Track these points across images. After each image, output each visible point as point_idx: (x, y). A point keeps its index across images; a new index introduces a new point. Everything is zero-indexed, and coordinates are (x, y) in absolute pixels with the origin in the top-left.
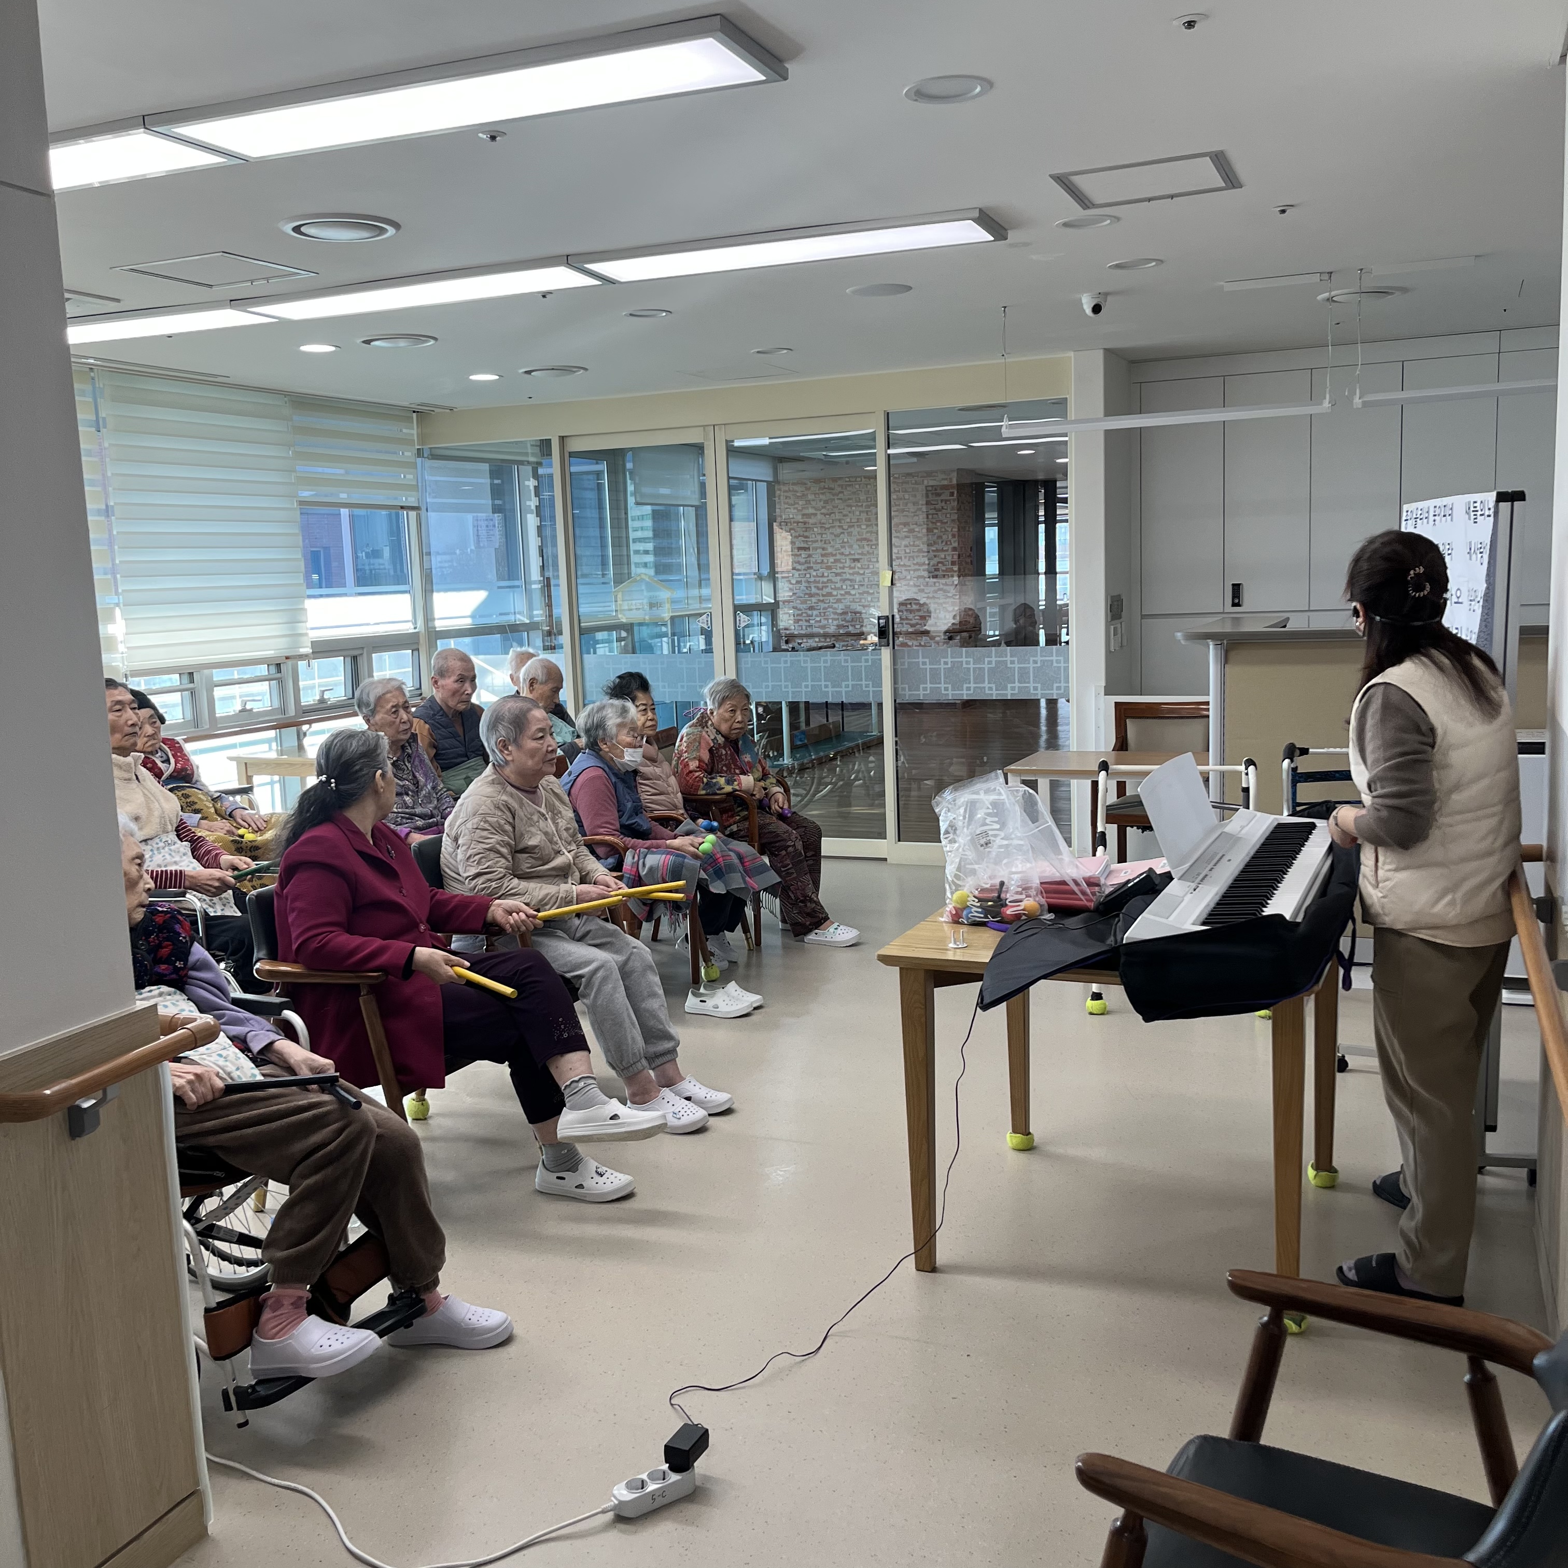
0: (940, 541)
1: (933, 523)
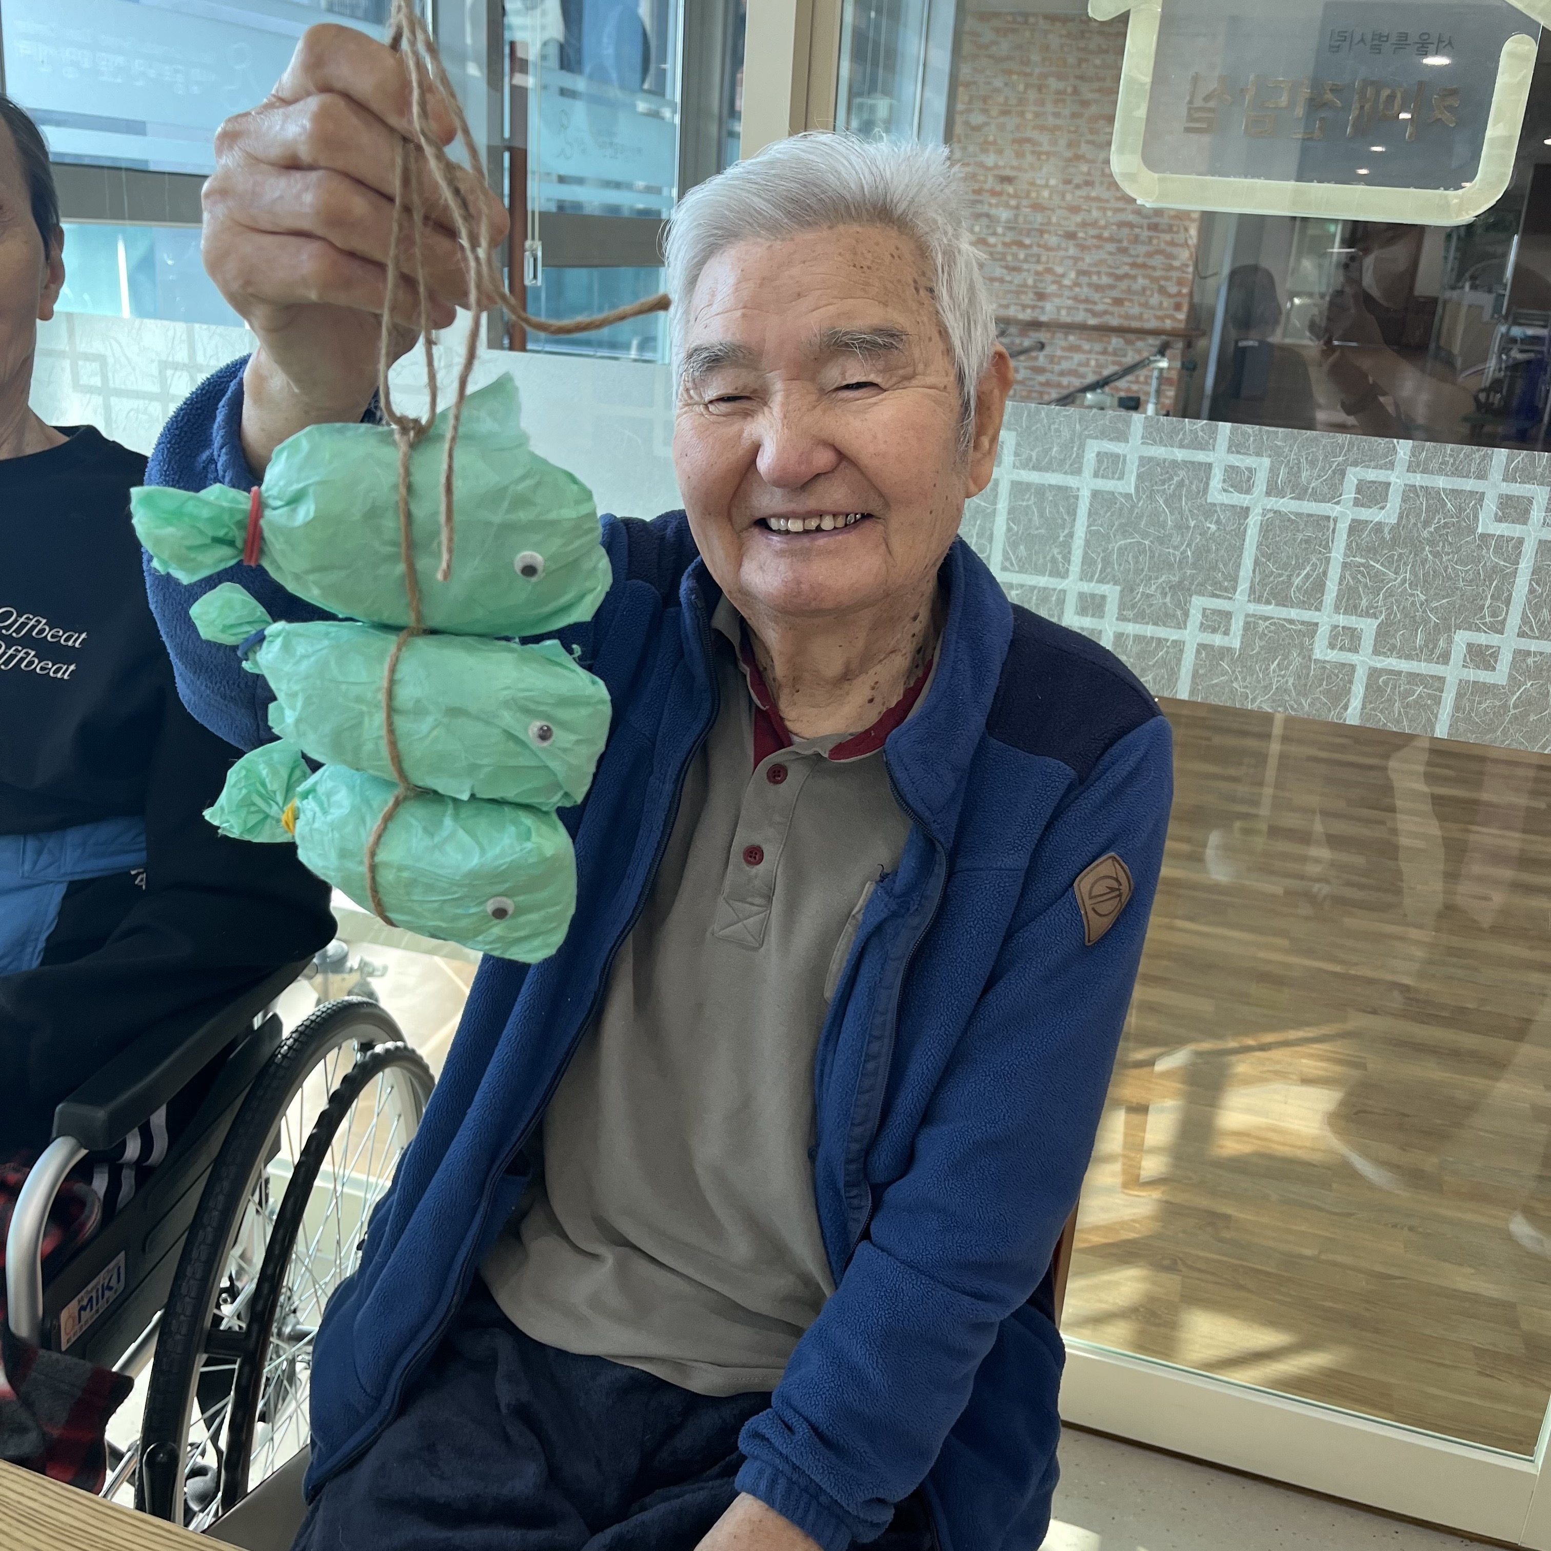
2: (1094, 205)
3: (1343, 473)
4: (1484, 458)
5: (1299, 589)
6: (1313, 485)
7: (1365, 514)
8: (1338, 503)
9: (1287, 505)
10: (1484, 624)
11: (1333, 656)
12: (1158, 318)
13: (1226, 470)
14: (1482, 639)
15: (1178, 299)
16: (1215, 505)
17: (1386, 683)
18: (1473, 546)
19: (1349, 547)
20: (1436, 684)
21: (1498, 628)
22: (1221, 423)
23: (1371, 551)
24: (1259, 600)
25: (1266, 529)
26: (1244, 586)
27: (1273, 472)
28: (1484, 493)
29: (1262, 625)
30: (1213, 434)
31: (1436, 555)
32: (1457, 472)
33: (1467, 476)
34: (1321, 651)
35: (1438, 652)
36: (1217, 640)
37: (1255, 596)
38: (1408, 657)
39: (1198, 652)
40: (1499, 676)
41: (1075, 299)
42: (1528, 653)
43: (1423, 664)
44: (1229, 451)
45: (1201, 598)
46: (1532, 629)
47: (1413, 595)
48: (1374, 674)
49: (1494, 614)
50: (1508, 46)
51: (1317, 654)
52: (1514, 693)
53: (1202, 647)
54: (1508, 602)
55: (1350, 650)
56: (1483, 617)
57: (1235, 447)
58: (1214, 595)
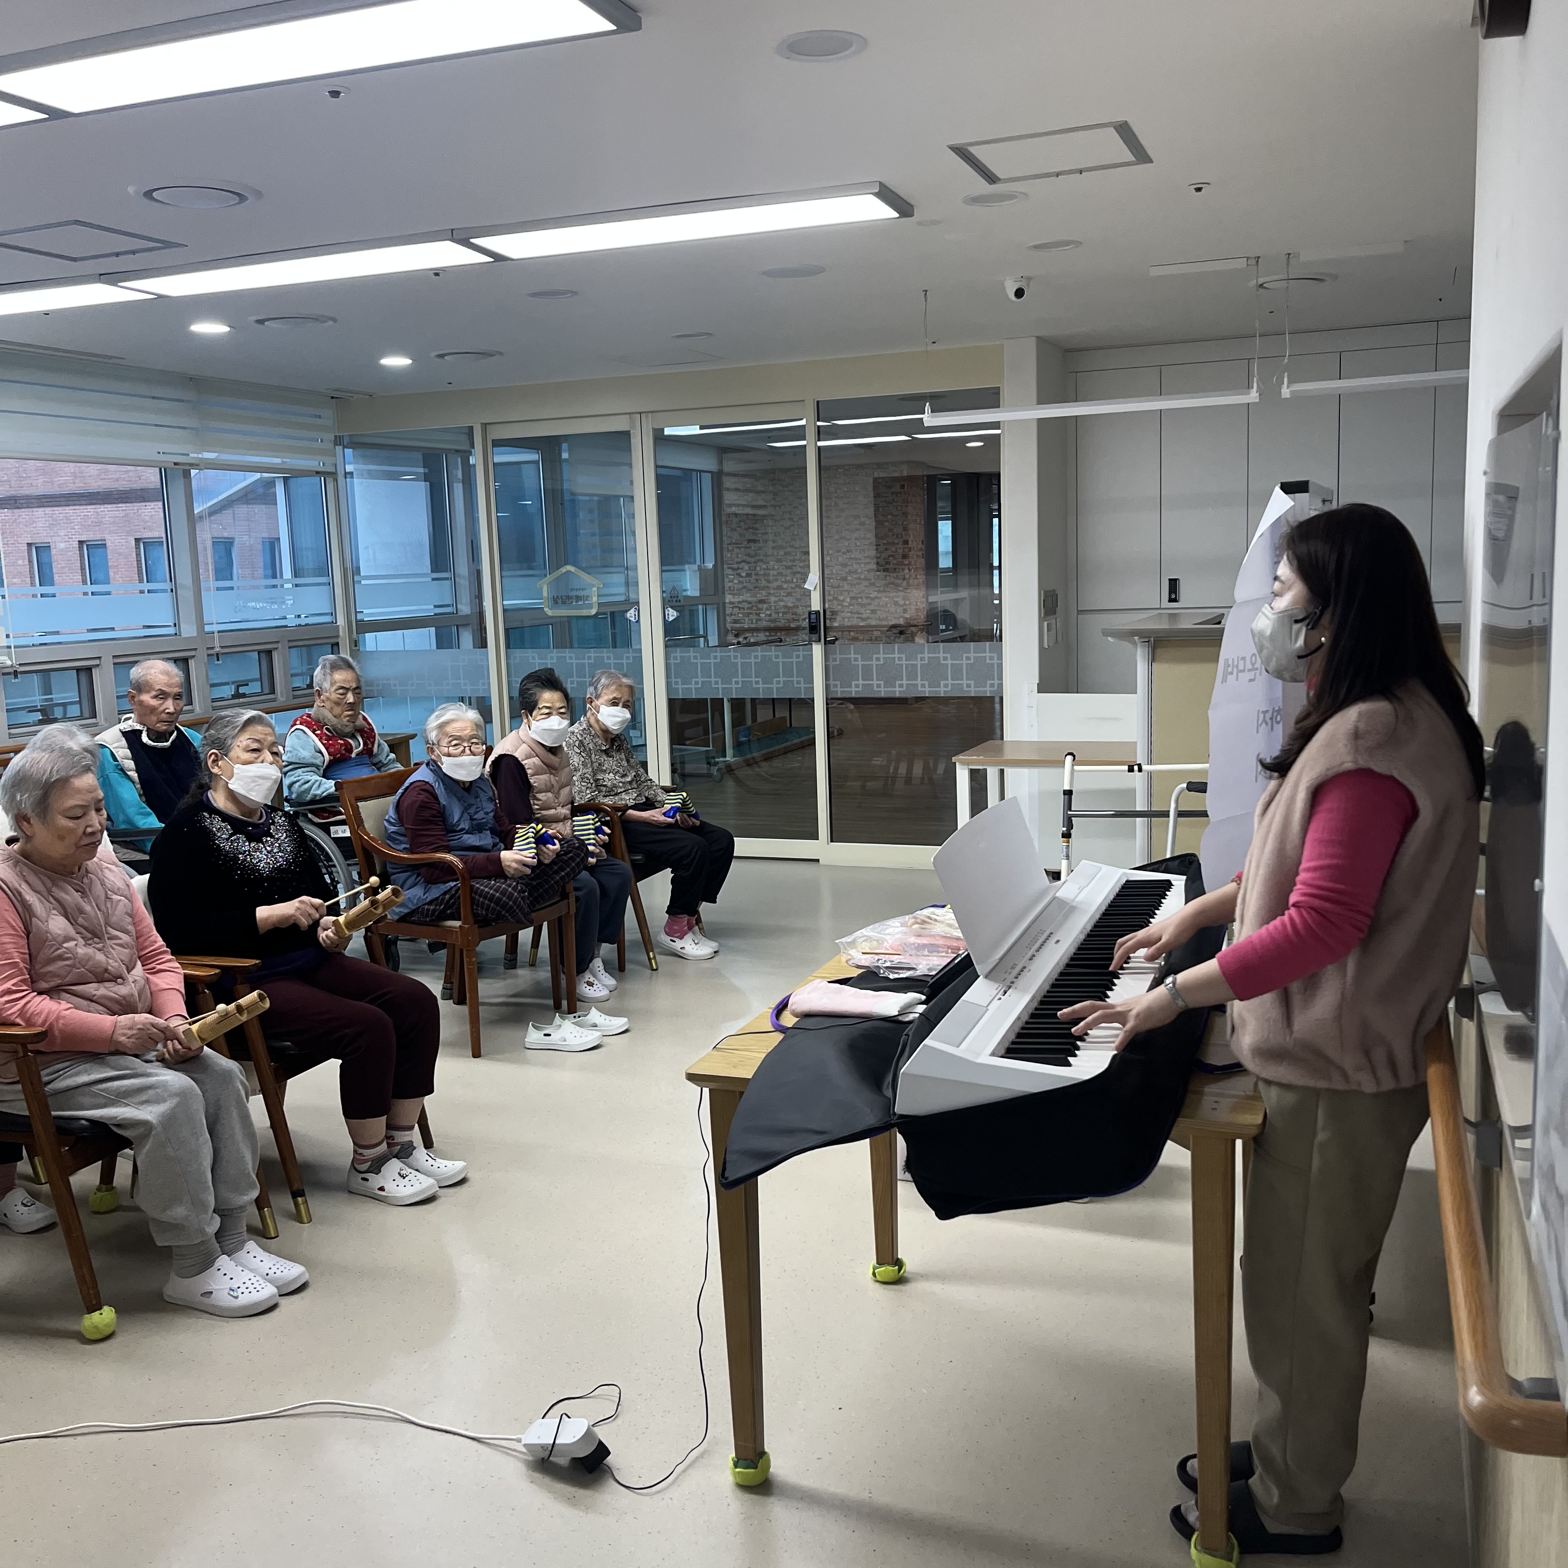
0: (891, 534)
1: (884, 515)
4: (603, 651)
12: (895, 618)
32: (600, 653)
41: (851, 612)
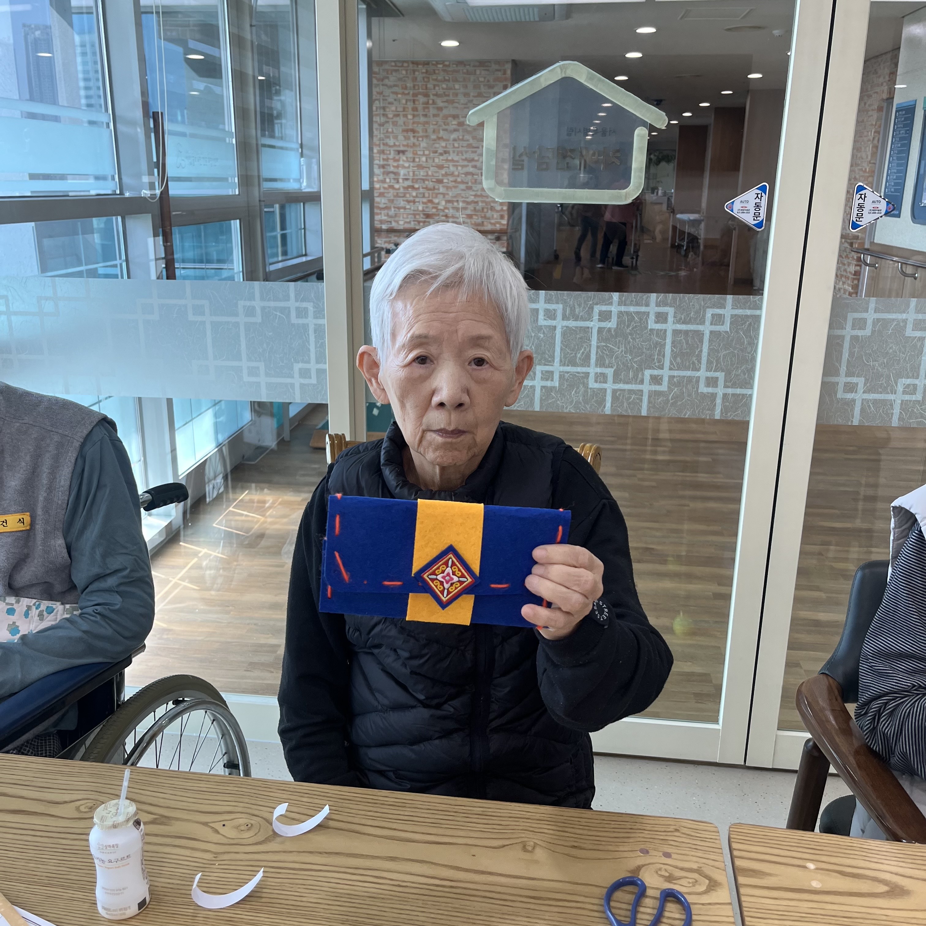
2: (451, 164)
3: (593, 308)
4: (647, 298)
5: (580, 359)
6: (581, 314)
7: (603, 324)
8: (592, 321)
9: (572, 324)
10: (656, 366)
11: (597, 386)
13: (544, 311)
14: (656, 372)
15: (502, 213)
16: (542, 326)
17: (620, 395)
18: (648, 335)
19: (598, 339)
20: (640, 393)
21: (661, 367)
22: (540, 291)
23: (607, 340)
24: (564, 365)
25: (564, 334)
26: (557, 359)
27: (564, 310)
28: (649, 312)
29: (567, 376)
30: (538, 296)
31: (634, 339)
32: (637, 304)
33: (642, 306)
34: (592, 384)
35: (639, 380)
36: (549, 384)
37: (562, 364)
38: (627, 383)
39: (541, 390)
40: (664, 387)
42: (674, 377)
43: (634, 385)
44: (545, 303)
45: (540, 366)
46: (674, 367)
47: (626, 357)
48: (614, 391)
49: (659, 361)
50: (637, 132)
51: (590, 386)
52: (670, 394)
53: (543, 387)
54: (664, 356)
55: (603, 383)
56: (655, 363)
57: (548, 301)
58: (545, 365)
